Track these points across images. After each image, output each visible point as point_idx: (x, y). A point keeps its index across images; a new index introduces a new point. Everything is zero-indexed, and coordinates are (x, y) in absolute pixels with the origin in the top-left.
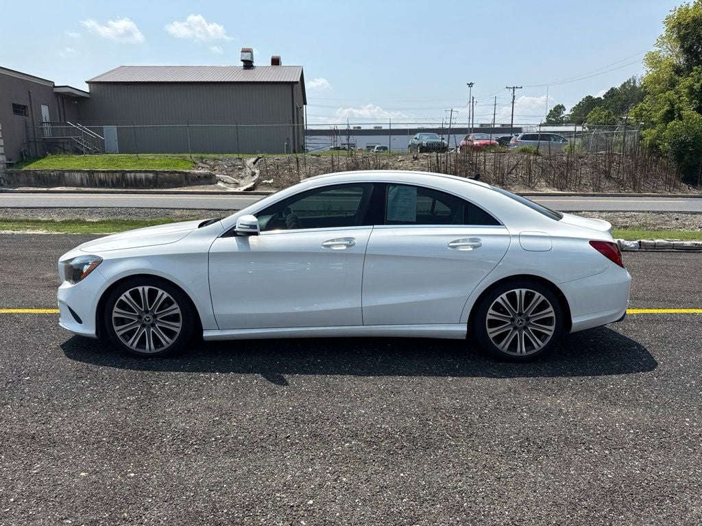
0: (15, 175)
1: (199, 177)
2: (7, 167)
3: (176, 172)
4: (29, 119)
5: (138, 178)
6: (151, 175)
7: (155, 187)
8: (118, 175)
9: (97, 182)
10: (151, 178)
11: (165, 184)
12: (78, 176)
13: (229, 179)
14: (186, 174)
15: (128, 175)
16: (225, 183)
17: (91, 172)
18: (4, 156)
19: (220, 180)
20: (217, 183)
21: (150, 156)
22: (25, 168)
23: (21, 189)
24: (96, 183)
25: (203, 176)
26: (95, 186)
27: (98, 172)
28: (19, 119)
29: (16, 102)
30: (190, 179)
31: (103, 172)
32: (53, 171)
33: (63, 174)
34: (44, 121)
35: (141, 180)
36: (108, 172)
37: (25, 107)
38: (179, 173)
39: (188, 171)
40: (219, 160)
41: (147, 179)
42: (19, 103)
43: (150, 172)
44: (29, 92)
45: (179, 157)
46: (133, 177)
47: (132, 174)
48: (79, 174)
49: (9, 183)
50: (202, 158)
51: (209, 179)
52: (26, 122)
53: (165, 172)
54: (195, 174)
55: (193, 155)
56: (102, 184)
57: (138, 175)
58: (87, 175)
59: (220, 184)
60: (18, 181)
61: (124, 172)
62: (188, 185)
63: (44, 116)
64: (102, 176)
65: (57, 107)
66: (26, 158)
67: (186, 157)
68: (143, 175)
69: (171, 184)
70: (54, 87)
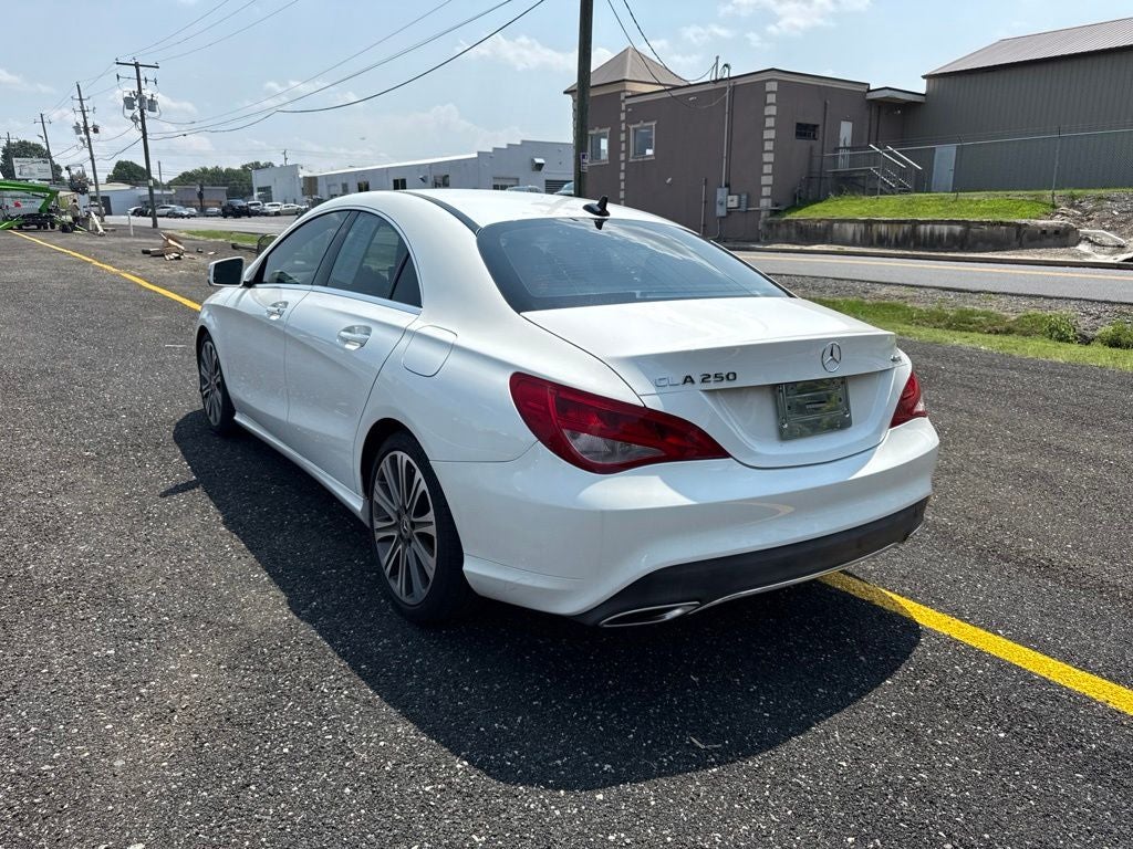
0: (774, 227)
1: (1044, 232)
2: (771, 216)
3: (1002, 223)
4: (817, 144)
5: (937, 232)
6: (958, 229)
7: (962, 249)
8: (906, 227)
9: (875, 238)
10: (958, 234)
11: (980, 244)
12: (850, 228)
13: (1111, 237)
14: (1019, 226)
15: (922, 227)
16: (1096, 244)
17: (869, 223)
18: (770, 200)
19: (1087, 239)
20: (1077, 244)
21: (976, 196)
22: (788, 217)
23: (774, 246)
24: (872, 240)
25: (1052, 231)
26: (871, 245)
27: (879, 222)
28: (804, 144)
29: (801, 121)
30: (1025, 237)
31: (885, 222)
32: (819, 221)
33: (832, 227)
34: (841, 145)
35: (941, 236)
36: (892, 222)
37: (816, 126)
38: (1008, 224)
39: (1024, 221)
40: (1108, 199)
41: (951, 235)
42: (808, 122)
43: (957, 222)
44: (826, 104)
45: (1030, 196)
46: (928, 231)
47: (929, 227)
48: (853, 225)
49: (766, 238)
50: (1073, 197)
51: (1063, 237)
52: (811, 149)
53: (982, 223)
54: (1037, 227)
55: (1058, 193)
56: (882, 241)
57: (937, 227)
58: (862, 226)
59: (1083, 247)
60: (777, 235)
61: (916, 223)
62: (1021, 246)
63: (842, 137)
64: (883, 228)
65: (867, 122)
66: (800, 201)
67: (1043, 196)
68: (945, 229)
69: (990, 246)
70: (869, 91)
